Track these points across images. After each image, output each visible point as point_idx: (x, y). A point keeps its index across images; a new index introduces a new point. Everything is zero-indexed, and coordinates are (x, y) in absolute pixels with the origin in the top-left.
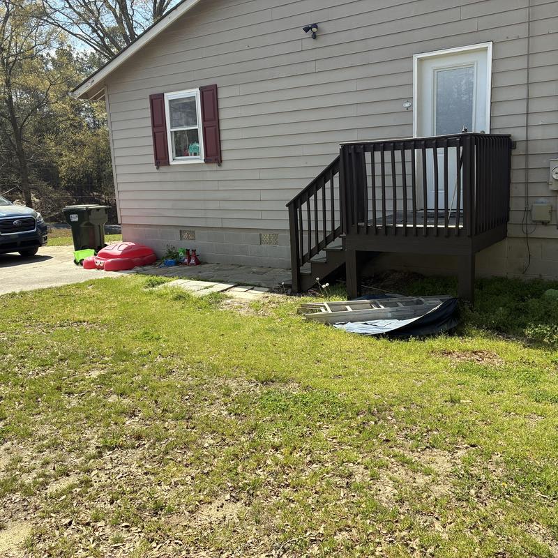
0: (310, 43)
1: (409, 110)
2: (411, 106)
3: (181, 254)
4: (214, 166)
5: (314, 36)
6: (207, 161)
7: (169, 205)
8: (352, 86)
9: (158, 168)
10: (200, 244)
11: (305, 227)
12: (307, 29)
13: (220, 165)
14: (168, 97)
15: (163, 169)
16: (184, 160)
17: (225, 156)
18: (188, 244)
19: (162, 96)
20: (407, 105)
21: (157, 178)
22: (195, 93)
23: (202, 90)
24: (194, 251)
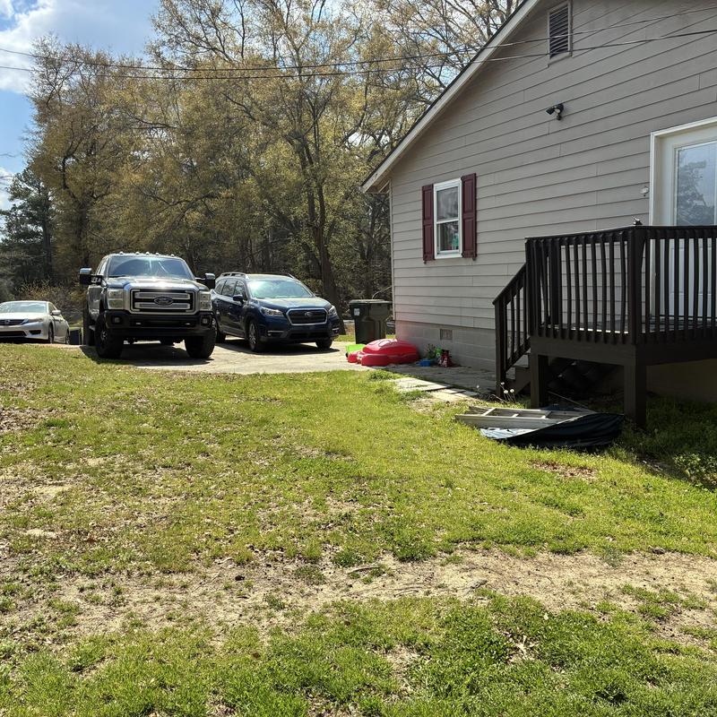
0: (556, 125)
1: (646, 196)
2: (648, 192)
3: (438, 355)
4: (470, 261)
5: (560, 118)
6: (464, 255)
7: (432, 302)
8: (593, 171)
9: (425, 263)
10: (455, 345)
11: (509, 328)
12: (551, 111)
13: (474, 260)
14: (438, 187)
15: (430, 264)
16: (446, 254)
17: (480, 250)
18: (445, 344)
19: (431, 187)
20: (644, 191)
21: (423, 273)
22: (458, 182)
23: (464, 180)
24: (448, 351)
